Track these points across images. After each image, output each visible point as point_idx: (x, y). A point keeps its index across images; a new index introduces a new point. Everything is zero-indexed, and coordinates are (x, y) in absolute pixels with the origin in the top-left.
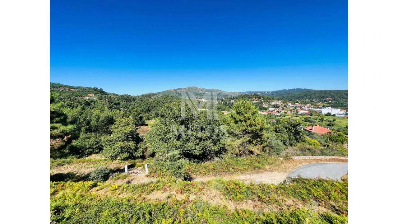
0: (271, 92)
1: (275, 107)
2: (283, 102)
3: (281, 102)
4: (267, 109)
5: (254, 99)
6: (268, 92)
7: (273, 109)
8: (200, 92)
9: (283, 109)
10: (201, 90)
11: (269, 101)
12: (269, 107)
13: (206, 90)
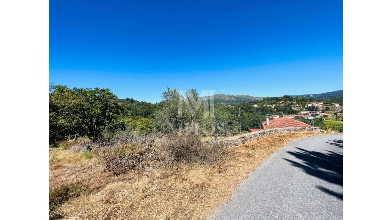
0: (318, 95)
1: (311, 110)
2: (326, 103)
3: (322, 103)
4: (298, 113)
5: (283, 102)
6: (313, 95)
7: (308, 112)
8: (227, 98)
9: (324, 112)
10: (228, 97)
11: (304, 103)
12: (301, 110)
13: (234, 96)
